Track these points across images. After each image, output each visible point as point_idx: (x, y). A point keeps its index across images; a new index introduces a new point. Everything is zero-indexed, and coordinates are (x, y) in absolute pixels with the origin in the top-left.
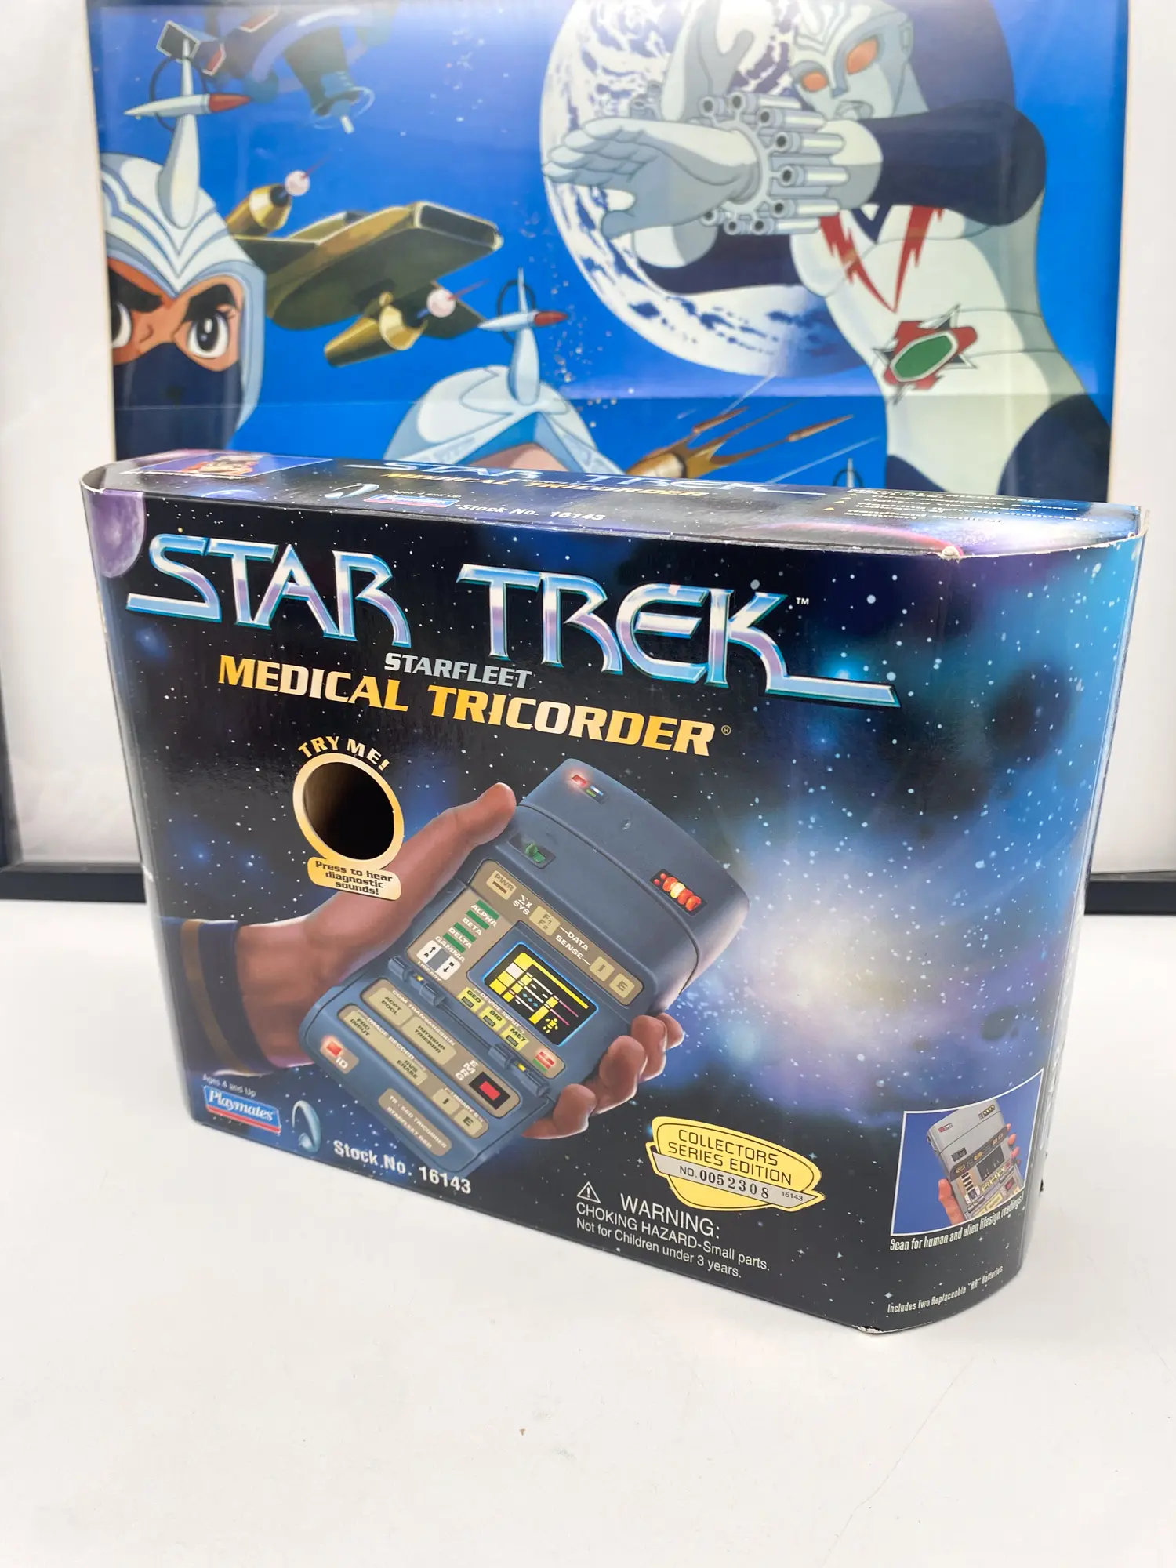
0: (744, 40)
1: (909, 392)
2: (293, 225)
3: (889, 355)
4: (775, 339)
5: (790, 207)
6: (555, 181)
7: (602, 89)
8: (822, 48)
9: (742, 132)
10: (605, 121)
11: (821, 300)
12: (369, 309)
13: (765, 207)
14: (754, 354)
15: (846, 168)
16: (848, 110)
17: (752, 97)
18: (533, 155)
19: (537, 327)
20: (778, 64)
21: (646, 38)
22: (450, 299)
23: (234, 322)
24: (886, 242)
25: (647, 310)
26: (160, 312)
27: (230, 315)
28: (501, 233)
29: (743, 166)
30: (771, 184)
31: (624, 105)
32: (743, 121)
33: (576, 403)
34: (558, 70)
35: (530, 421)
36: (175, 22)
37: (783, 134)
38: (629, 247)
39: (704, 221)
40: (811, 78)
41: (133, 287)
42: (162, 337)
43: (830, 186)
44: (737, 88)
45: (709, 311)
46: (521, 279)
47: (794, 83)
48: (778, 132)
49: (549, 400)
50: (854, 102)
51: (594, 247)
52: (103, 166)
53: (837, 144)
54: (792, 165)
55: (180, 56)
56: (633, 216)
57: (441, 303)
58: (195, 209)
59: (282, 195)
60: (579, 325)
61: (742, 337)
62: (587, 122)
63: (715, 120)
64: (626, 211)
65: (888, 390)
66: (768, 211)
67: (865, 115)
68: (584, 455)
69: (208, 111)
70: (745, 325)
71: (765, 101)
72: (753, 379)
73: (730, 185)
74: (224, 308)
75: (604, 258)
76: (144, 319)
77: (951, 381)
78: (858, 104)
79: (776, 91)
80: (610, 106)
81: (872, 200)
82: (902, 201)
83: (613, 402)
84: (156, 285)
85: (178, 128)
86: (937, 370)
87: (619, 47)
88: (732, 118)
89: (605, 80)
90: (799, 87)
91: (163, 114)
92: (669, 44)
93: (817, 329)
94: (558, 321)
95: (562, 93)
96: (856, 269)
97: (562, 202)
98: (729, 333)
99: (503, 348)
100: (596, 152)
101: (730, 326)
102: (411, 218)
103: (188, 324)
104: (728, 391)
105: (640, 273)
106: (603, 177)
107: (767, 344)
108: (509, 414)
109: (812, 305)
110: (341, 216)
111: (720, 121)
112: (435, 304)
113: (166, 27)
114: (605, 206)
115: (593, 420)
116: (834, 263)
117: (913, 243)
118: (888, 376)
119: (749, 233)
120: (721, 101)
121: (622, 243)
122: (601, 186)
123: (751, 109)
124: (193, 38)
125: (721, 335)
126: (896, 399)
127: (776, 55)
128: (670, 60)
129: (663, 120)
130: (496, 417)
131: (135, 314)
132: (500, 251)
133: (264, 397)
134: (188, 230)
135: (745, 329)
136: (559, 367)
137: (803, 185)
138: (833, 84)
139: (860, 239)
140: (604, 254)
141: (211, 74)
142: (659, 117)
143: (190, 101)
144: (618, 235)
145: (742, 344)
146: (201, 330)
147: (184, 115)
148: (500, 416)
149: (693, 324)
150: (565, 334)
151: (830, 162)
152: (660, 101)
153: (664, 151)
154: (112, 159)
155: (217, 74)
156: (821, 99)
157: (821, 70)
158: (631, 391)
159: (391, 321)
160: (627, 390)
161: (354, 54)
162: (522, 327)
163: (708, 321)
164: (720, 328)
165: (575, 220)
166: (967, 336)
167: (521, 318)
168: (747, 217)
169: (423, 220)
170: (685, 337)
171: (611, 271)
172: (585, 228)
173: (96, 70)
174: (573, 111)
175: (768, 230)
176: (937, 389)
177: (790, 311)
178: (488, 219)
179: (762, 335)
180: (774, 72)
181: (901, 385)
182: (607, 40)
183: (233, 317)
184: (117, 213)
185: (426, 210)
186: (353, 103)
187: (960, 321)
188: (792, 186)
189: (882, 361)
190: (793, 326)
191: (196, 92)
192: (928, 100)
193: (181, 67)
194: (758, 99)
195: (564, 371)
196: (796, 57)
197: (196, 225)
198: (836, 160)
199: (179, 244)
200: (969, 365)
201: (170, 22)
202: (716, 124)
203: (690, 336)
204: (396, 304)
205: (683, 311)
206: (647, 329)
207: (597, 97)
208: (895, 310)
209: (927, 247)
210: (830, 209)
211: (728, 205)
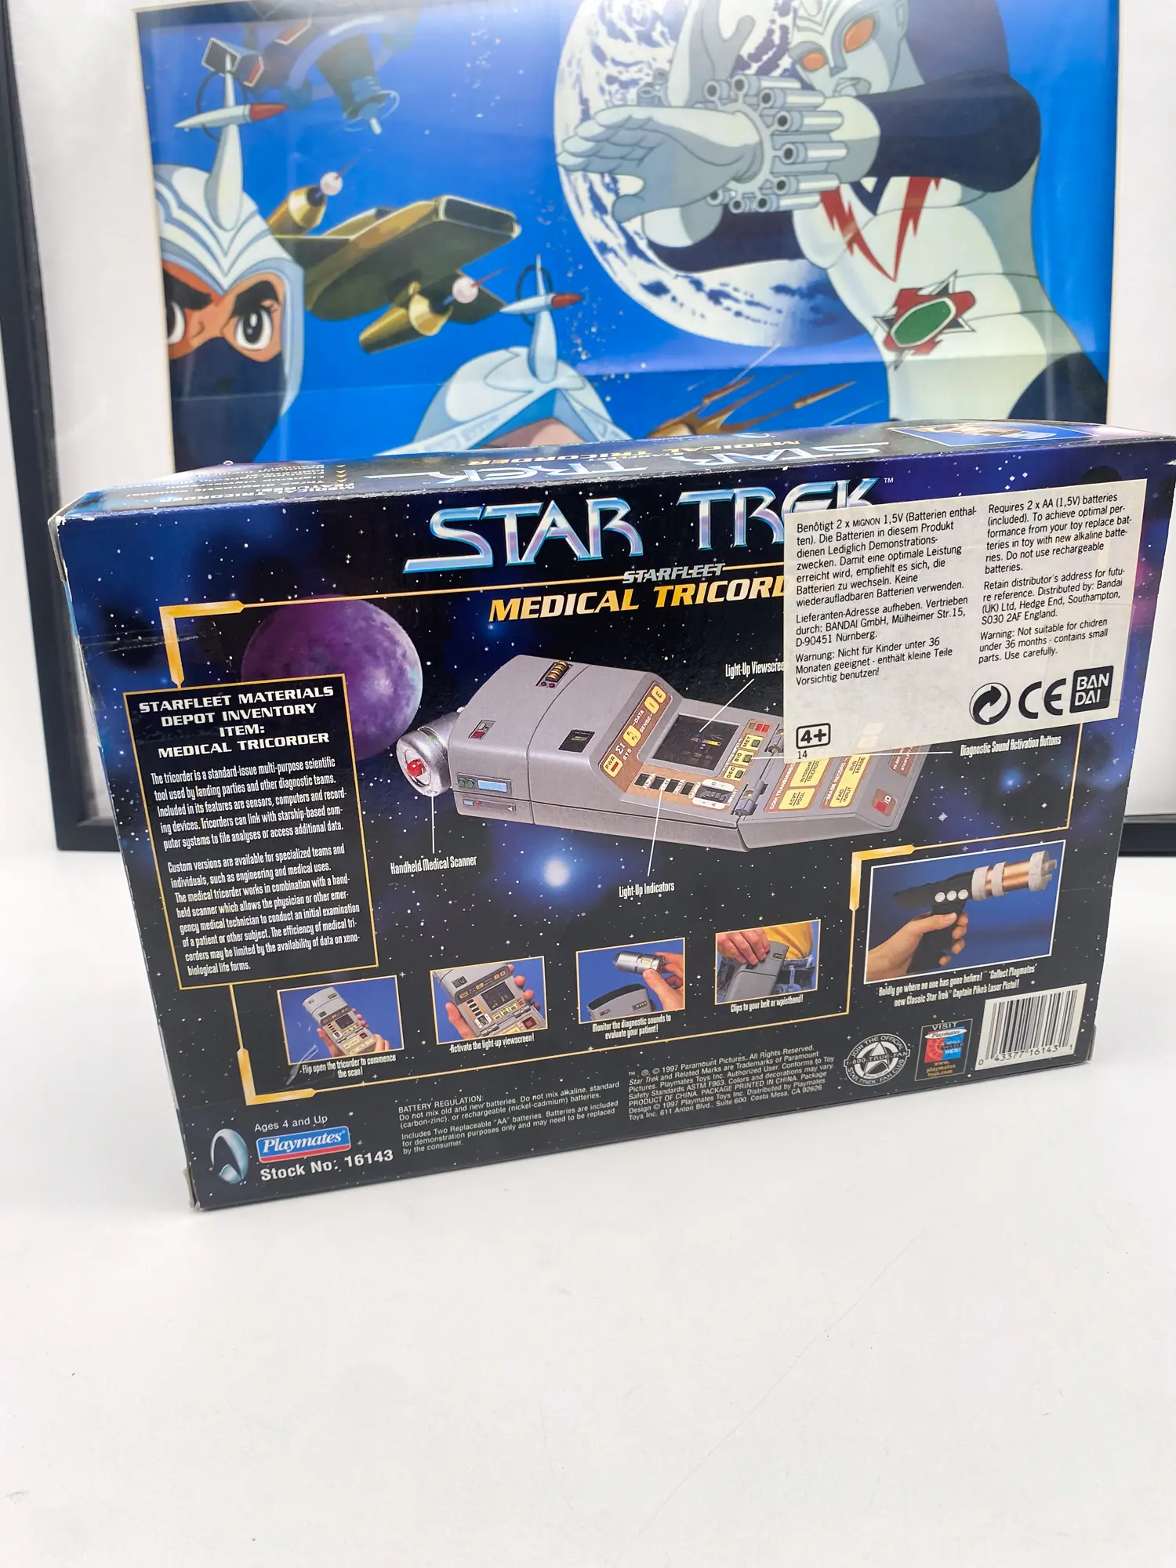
0: (745, 25)
1: (909, 357)
2: (328, 223)
3: (889, 322)
4: (779, 311)
5: (791, 184)
6: (569, 170)
7: (611, 80)
8: (820, 29)
9: (746, 115)
10: (615, 110)
11: (824, 270)
12: (401, 297)
13: (768, 185)
14: (761, 326)
15: (845, 144)
16: (846, 87)
17: (754, 80)
18: (547, 145)
19: (554, 309)
20: (778, 46)
21: (653, 28)
22: (473, 286)
23: (276, 315)
24: (885, 212)
25: (657, 289)
26: (210, 309)
27: (273, 309)
28: (518, 222)
29: (746, 146)
30: (773, 163)
31: (632, 94)
32: (744, 103)
33: (592, 380)
34: (569, 64)
35: (550, 397)
36: (218, 39)
37: (783, 113)
38: (639, 230)
39: (709, 199)
40: (811, 57)
41: (187, 287)
42: (212, 332)
43: (829, 161)
44: (740, 72)
45: (716, 286)
46: (539, 265)
47: (793, 64)
48: (778, 112)
49: (567, 377)
50: (852, 79)
51: (607, 232)
52: (157, 177)
53: (838, 120)
54: (793, 143)
55: (224, 71)
56: (642, 199)
57: (465, 289)
58: (240, 212)
59: (318, 196)
60: (595, 306)
61: (747, 310)
62: (597, 113)
63: (718, 103)
64: (634, 195)
65: (888, 356)
66: (771, 188)
67: (863, 91)
68: (601, 428)
69: (249, 119)
70: (750, 299)
71: (766, 83)
72: (759, 350)
73: (734, 165)
74: (267, 303)
75: (616, 241)
76: (196, 316)
77: (951, 346)
78: (855, 81)
79: (777, 72)
80: (619, 96)
81: (869, 174)
82: (900, 173)
83: (627, 377)
84: (207, 285)
85: (223, 138)
86: (936, 336)
87: (627, 39)
88: (736, 100)
89: (613, 70)
90: (799, 68)
91: (208, 125)
92: (675, 35)
93: (820, 299)
94: (572, 302)
95: (574, 86)
96: (857, 241)
97: (575, 189)
98: (735, 307)
99: (523, 330)
100: (607, 140)
101: (736, 300)
102: (436, 211)
103: (235, 320)
104: (735, 362)
105: (650, 254)
106: (612, 164)
107: (772, 317)
108: (530, 392)
109: (815, 277)
110: (372, 212)
111: (724, 104)
112: (460, 291)
113: (209, 44)
114: (616, 192)
115: (608, 395)
116: (834, 236)
117: (911, 213)
118: (889, 342)
119: (753, 211)
120: (725, 85)
121: (633, 226)
122: (611, 173)
123: (753, 91)
124: (234, 53)
125: (728, 309)
126: (897, 365)
127: (776, 38)
128: (675, 48)
129: (670, 106)
130: (515, 395)
131: (187, 311)
132: (518, 238)
133: (306, 383)
134: (233, 233)
135: (750, 303)
136: (577, 346)
137: (804, 162)
138: (832, 65)
139: (860, 212)
140: (617, 237)
141: (251, 85)
142: (666, 104)
143: (233, 111)
144: (628, 219)
145: (748, 317)
146: (247, 324)
147: (227, 125)
148: (521, 394)
149: (701, 301)
150: (580, 315)
151: (830, 137)
152: (666, 88)
153: (671, 136)
154: (164, 169)
155: (257, 85)
156: (820, 78)
157: (820, 50)
158: (643, 366)
159: (419, 308)
160: (640, 364)
161: (380, 60)
162: (539, 310)
163: (716, 296)
164: (726, 303)
165: (588, 205)
166: (966, 301)
167: (538, 301)
168: (751, 195)
169: (447, 212)
170: (694, 313)
171: (623, 253)
172: (597, 213)
173: (148, 87)
174: (584, 102)
175: (772, 207)
176: (936, 354)
177: (794, 284)
178: (508, 209)
179: (768, 308)
180: (775, 53)
181: (901, 351)
182: (615, 33)
183: (275, 310)
184: (171, 219)
185: (450, 203)
186: (381, 105)
187: (959, 287)
188: (793, 163)
189: (884, 329)
190: (797, 298)
191: (238, 103)
192: (924, 72)
193: (224, 80)
194: (759, 80)
195: (580, 349)
196: (796, 38)
197: (242, 226)
198: (835, 136)
199: (225, 244)
200: (967, 328)
201: (213, 39)
202: (720, 107)
203: (699, 312)
204: (423, 293)
205: (691, 288)
206: (658, 307)
207: (607, 87)
208: (894, 279)
209: (926, 215)
210: (830, 184)
211: (732, 185)
